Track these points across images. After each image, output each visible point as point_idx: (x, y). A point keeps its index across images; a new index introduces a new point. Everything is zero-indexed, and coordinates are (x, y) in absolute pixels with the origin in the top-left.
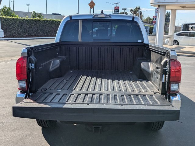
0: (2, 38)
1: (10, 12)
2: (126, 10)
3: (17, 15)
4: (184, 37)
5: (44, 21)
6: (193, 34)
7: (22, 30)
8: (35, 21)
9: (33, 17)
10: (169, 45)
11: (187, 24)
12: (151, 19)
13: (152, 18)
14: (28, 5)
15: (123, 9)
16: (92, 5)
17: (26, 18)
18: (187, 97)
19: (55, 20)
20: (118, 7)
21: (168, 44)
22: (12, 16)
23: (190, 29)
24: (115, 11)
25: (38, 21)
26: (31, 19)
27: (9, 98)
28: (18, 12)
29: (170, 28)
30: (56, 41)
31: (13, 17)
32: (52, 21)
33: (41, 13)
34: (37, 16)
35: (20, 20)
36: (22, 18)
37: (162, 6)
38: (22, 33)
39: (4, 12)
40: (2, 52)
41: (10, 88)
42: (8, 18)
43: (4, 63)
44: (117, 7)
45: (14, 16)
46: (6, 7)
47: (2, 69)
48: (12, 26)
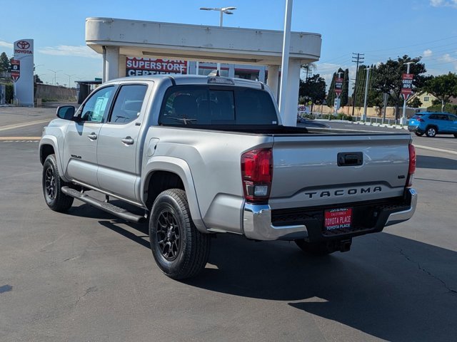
37: (113, 47)
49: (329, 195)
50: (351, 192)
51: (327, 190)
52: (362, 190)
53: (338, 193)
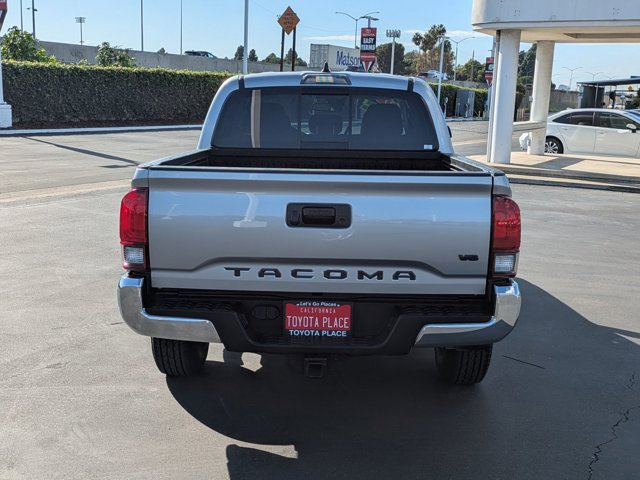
0: (8, 129)
1: (31, 46)
2: (398, 36)
3: (53, 57)
4: (580, 126)
5: (138, 74)
6: (608, 120)
7: (69, 104)
8: (111, 75)
9: (104, 63)
10: (532, 154)
11: (595, 84)
12: (480, 67)
13: (483, 62)
14: (81, 20)
15: (389, 34)
16: (289, 21)
17: (81, 67)
18: (566, 303)
19: (171, 71)
20: (372, 29)
21: (529, 148)
22: (37, 59)
23: (606, 99)
24: (362, 43)
25: (120, 74)
26: (98, 67)
27: (65, 305)
28: (52, 47)
29: (534, 101)
30: (200, 147)
31: (41, 64)
32: (164, 75)
33: (127, 51)
34: (116, 60)
35: (62, 71)
36: (68, 67)
37: (509, 31)
38: (68, 112)
39: (13, 47)
40: (16, 175)
41: (60, 277)
42: (25, 66)
43: (28, 208)
44: (369, 28)
45: (44, 60)
46: (17, 31)
47: (27, 224)
48: (37, 91)
49: (278, 274)
50: (332, 274)
51: (275, 267)
52: (361, 275)
53: (299, 273)
